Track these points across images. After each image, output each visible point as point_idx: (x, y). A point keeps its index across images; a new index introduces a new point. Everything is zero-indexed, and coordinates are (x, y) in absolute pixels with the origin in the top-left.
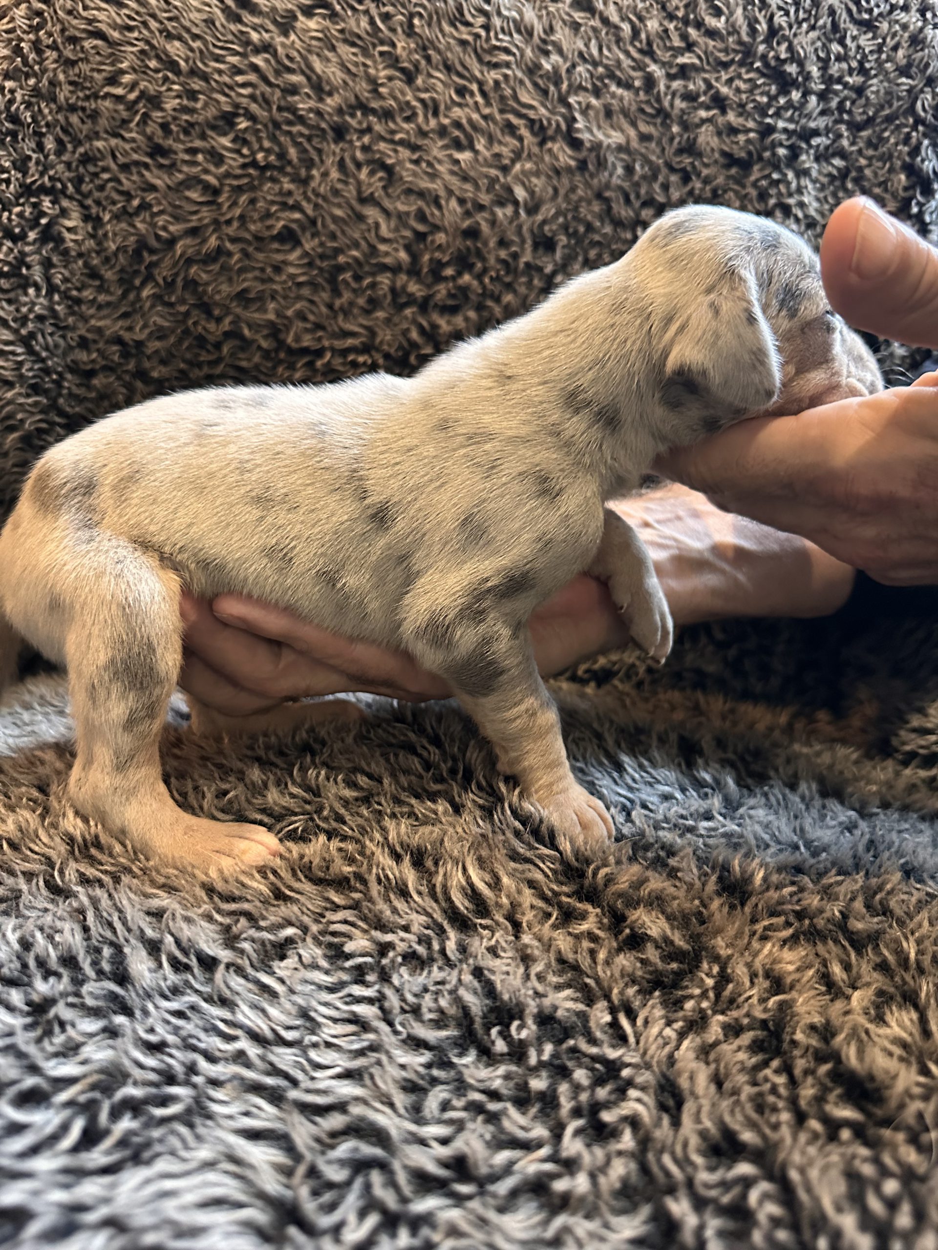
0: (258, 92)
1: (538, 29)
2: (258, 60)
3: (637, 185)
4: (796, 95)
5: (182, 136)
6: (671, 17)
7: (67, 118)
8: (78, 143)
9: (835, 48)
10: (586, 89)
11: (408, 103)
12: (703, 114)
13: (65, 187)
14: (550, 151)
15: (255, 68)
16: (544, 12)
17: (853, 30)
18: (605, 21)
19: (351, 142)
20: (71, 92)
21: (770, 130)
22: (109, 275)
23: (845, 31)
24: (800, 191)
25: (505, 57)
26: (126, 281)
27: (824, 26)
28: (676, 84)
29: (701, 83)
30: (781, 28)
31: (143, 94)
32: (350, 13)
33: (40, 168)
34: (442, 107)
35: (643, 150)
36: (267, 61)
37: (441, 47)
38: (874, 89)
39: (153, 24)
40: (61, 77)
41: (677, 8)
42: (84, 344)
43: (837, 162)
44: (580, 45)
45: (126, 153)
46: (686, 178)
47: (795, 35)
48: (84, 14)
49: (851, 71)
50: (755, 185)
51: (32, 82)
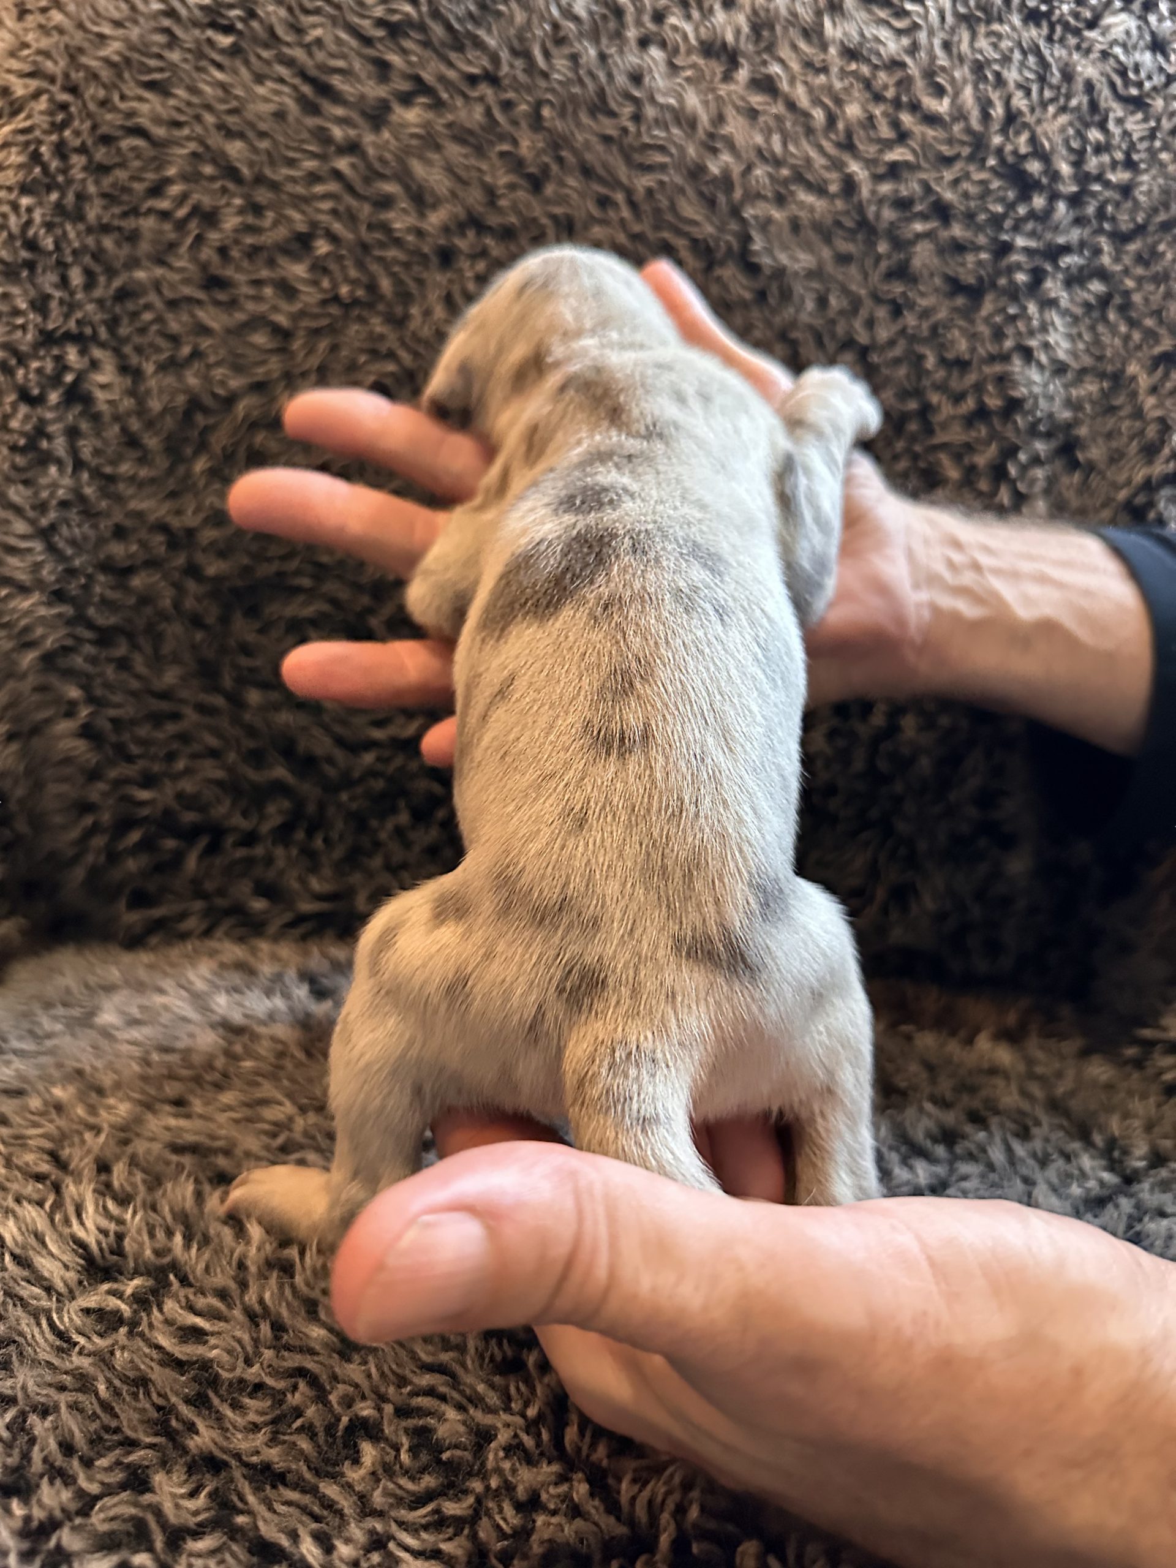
0: (341, 208)
1: (704, 119)
2: (343, 164)
3: (833, 322)
4: (1039, 202)
5: (245, 264)
6: (878, 98)
7: (98, 242)
8: (111, 272)
9: (1095, 135)
10: (765, 198)
11: (535, 220)
12: (919, 227)
13: (95, 332)
14: (719, 279)
15: (337, 175)
16: (710, 97)
17: (1118, 110)
18: (791, 106)
19: (460, 271)
20: (105, 208)
21: (1006, 248)
22: (152, 442)
23: (1107, 111)
24: (1044, 328)
25: (659, 158)
26: (173, 449)
27: (1078, 108)
28: (885, 188)
29: (916, 187)
30: (1020, 113)
31: (196, 210)
32: (459, 102)
33: (65, 309)
34: (578, 226)
35: (840, 277)
36: (353, 166)
37: (578, 145)
38: (1144, 188)
39: (209, 119)
40: (92, 189)
41: (886, 87)
42: (120, 533)
43: (1097, 286)
44: (759, 139)
45: (172, 286)
46: (897, 311)
47: (1039, 121)
48: (123, 106)
49: (1114, 165)
50: (987, 320)
51: (54, 196)
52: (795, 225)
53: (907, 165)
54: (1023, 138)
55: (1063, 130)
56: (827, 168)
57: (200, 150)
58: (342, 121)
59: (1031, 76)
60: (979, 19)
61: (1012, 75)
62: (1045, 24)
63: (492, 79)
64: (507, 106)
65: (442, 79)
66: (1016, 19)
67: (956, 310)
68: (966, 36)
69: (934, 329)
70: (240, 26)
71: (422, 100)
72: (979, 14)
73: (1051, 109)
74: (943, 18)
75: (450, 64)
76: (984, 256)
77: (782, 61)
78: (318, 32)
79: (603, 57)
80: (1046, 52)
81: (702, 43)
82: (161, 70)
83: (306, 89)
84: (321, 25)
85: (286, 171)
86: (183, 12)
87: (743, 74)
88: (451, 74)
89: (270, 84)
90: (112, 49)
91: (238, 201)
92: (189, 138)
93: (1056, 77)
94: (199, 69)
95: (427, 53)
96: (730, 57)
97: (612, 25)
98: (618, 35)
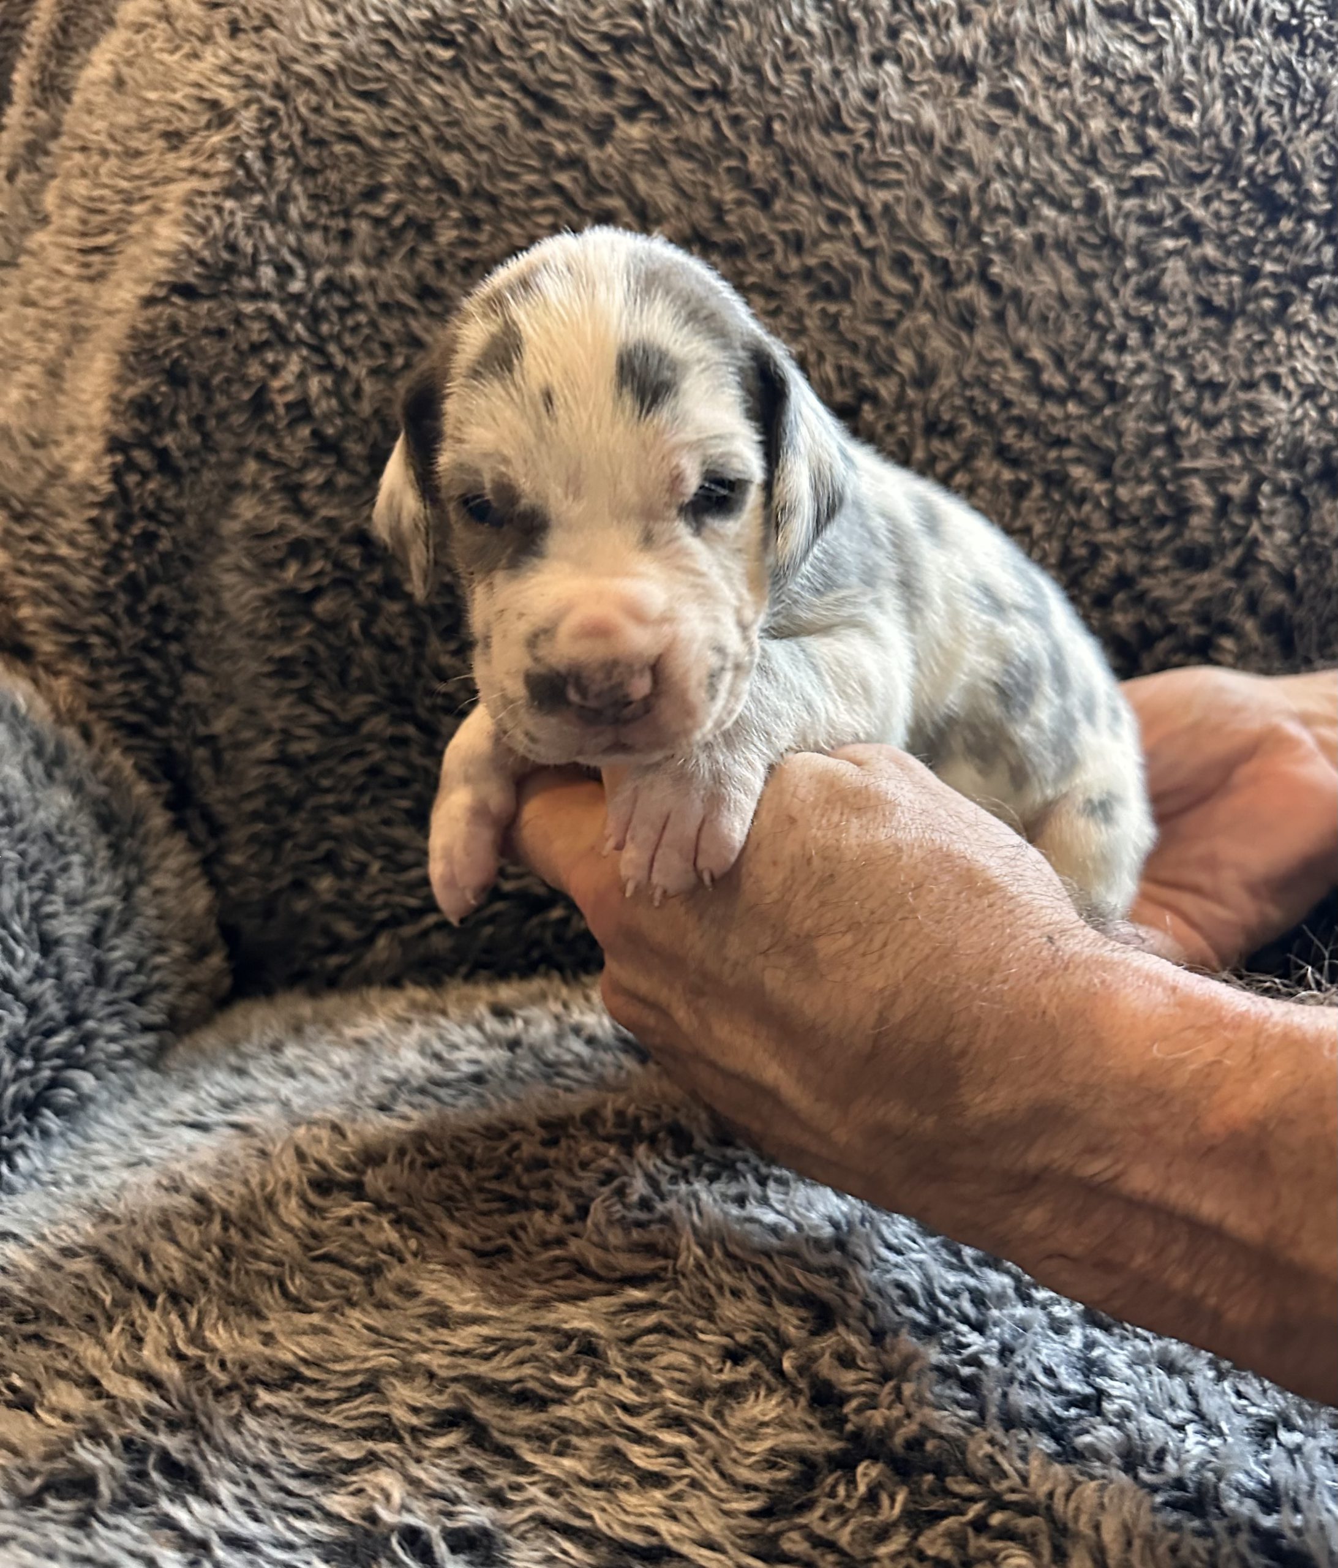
52: (1039, 241)
53: (1153, 179)
54: (1274, 157)
55: (1315, 147)
56: (1070, 183)
57: (416, 162)
58: (563, 136)
59: (1282, 92)
60: (1227, 34)
61: (1263, 91)
62: (1296, 38)
63: (721, 94)
64: (736, 121)
65: (667, 93)
66: (1266, 34)
67: (1206, 331)
68: (1214, 51)
69: (1183, 353)
70: (460, 39)
71: (647, 115)
72: (1227, 28)
73: (1304, 126)
74: (1190, 34)
75: (677, 80)
76: (1236, 279)
77: (1022, 76)
78: (541, 46)
79: (837, 74)
80: (1298, 67)
81: (938, 58)
82: (378, 80)
83: (528, 104)
84: (545, 40)
85: (505, 185)
86: (403, 26)
87: (982, 88)
88: (676, 89)
89: (491, 99)
90: (330, 58)
91: (455, 214)
92: (403, 150)
93: (1308, 91)
94: (417, 81)
95: (653, 68)
96: (968, 73)
97: (845, 40)
98: (851, 51)
